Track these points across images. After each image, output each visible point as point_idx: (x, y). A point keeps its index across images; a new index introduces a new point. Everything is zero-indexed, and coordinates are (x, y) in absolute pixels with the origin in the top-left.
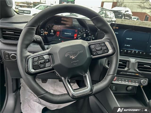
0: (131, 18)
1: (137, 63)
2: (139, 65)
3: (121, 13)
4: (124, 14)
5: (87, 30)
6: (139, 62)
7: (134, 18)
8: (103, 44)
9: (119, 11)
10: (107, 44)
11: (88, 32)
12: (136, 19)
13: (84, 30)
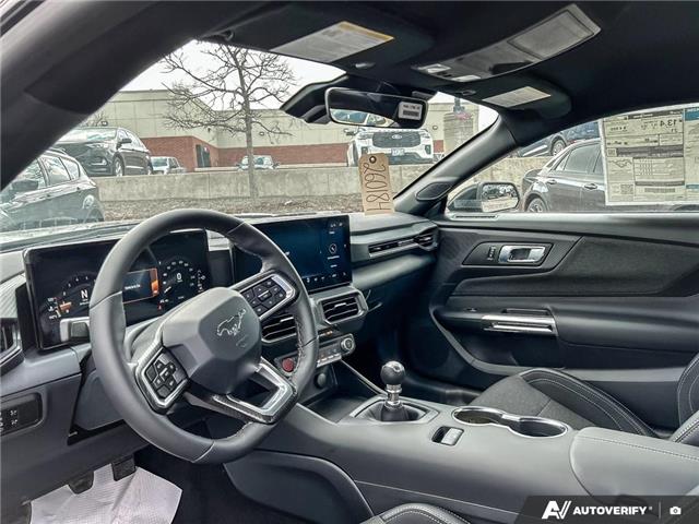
0: (150, 164)
1: (321, 306)
2: (325, 309)
3: (104, 150)
4: (117, 155)
5: (181, 262)
6: (323, 302)
7: (157, 164)
8: (269, 283)
9: (90, 145)
10: (277, 278)
11: (186, 265)
12: (168, 167)
13: (174, 263)
